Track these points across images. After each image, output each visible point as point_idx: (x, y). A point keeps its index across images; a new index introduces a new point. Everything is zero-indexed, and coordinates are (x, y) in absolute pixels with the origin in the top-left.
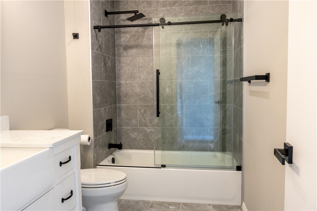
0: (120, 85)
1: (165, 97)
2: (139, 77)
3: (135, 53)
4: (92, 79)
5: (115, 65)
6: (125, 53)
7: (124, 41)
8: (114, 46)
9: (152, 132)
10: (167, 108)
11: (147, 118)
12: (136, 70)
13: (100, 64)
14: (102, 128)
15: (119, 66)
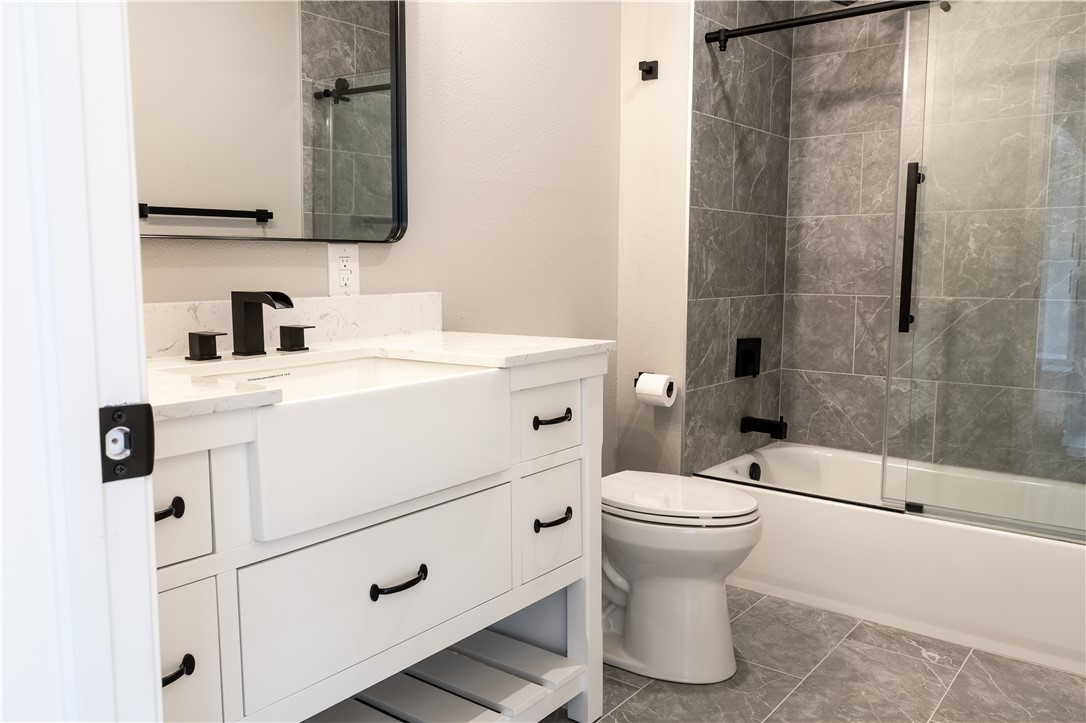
0: (798, 227)
1: (961, 271)
2: (867, 200)
3: (856, 118)
4: (691, 204)
5: (787, 162)
6: (822, 120)
7: (820, 77)
8: (785, 96)
9: (902, 394)
10: (967, 311)
11: (885, 345)
12: (858, 178)
13: (724, 157)
14: (720, 362)
15: (799, 165)
